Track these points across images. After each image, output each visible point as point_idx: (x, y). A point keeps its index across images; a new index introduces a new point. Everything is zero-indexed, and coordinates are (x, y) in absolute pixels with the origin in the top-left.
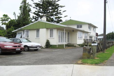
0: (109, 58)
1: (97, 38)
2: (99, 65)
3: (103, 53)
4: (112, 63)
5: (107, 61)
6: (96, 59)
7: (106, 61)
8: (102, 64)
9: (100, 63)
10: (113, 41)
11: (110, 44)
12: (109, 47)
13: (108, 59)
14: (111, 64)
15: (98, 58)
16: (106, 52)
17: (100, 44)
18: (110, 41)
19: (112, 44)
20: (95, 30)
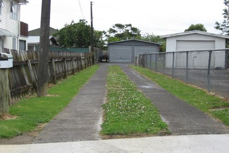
0: (55, 113)
1: (25, 41)
2: (14, 140)
3: (39, 96)
4: (62, 130)
5: (46, 124)
6: (8, 118)
7: (43, 125)
8: (28, 139)
9: (20, 132)
10: (81, 55)
11: (69, 66)
12: (65, 77)
13: (51, 118)
14: (59, 134)
15: (14, 118)
16: (49, 95)
17: (30, 64)
18: (69, 54)
19: (75, 65)
20: (19, 9)
